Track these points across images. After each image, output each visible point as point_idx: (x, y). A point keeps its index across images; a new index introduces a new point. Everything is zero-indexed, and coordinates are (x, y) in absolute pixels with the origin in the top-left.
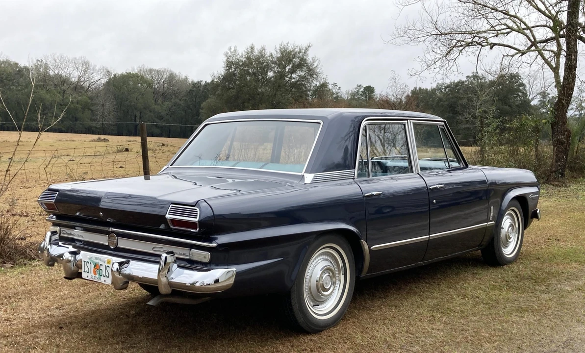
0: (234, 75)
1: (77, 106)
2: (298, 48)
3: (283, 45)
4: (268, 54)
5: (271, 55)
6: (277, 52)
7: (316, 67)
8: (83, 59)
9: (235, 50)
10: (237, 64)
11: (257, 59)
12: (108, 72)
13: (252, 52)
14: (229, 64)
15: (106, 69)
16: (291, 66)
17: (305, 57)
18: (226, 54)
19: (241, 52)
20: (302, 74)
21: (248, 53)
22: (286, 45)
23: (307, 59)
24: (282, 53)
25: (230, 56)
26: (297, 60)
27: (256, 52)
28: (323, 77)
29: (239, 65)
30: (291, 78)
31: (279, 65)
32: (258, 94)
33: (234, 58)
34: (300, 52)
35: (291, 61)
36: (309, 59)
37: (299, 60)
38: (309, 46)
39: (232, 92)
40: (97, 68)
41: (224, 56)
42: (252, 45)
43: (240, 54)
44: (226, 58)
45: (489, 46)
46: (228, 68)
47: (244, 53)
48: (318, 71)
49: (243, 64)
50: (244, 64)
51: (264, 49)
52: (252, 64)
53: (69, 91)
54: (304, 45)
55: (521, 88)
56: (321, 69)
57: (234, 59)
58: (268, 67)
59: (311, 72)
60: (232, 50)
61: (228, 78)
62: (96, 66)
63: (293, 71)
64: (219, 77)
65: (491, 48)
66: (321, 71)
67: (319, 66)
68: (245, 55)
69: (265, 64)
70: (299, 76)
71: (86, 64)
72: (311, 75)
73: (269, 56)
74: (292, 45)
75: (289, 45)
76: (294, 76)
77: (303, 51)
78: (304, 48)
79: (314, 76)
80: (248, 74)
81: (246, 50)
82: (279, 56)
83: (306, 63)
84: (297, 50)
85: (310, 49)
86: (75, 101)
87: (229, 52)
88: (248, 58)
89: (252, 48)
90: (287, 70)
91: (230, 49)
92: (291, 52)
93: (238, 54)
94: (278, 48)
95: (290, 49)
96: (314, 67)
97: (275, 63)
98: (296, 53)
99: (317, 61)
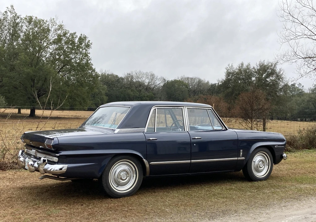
0: (231, 80)
1: (147, 98)
3: (261, 62)
4: (252, 67)
5: (254, 68)
6: (257, 66)
7: (282, 74)
8: (151, 73)
9: (232, 66)
10: (233, 74)
11: (245, 71)
12: (164, 79)
13: (242, 66)
14: (228, 74)
15: (163, 78)
16: (266, 74)
17: (275, 68)
19: (236, 67)
20: (274, 78)
21: (240, 67)
22: (263, 61)
24: (261, 66)
25: (229, 69)
27: (245, 66)
28: (286, 80)
30: (266, 81)
31: (259, 74)
33: (231, 70)
34: (272, 65)
35: (266, 71)
36: (278, 70)
37: (271, 71)
38: (277, 62)
39: (230, 90)
40: (158, 77)
42: (242, 62)
43: (235, 68)
44: (226, 70)
46: (227, 76)
48: (283, 76)
49: (236, 73)
51: (249, 64)
52: (242, 73)
53: (143, 90)
54: (275, 62)
59: (279, 77)
60: (230, 66)
61: (227, 81)
62: (158, 76)
63: (268, 76)
64: (222, 81)
66: (285, 76)
67: (284, 74)
68: (238, 68)
69: (250, 73)
71: (153, 75)
72: (279, 79)
74: (267, 62)
75: (265, 62)
76: (268, 80)
77: (274, 65)
78: (274, 64)
79: (281, 80)
80: (240, 79)
81: (238, 66)
82: (259, 68)
83: (275, 72)
84: (270, 64)
85: (278, 64)
86: (146, 95)
87: (228, 67)
88: (240, 70)
89: (242, 64)
90: (264, 76)
94: (258, 63)
95: (266, 64)
97: (256, 72)
98: (269, 66)
99: (283, 71)
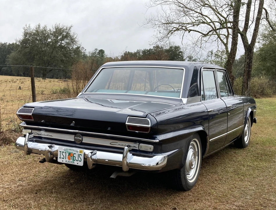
0: (29, 40)
2: (66, 27)
4: (48, 29)
6: (53, 28)
7: (76, 38)
9: (29, 26)
10: (30, 34)
11: (42, 32)
13: (39, 28)
14: (26, 34)
16: (61, 36)
17: (69, 32)
18: (24, 28)
19: (33, 27)
20: (68, 41)
21: (37, 28)
22: (58, 25)
23: (70, 33)
24: (56, 29)
25: (26, 30)
26: (65, 34)
27: (41, 28)
28: (79, 44)
29: (32, 35)
30: (61, 43)
31: (55, 36)
32: (43, 51)
34: (66, 29)
35: (61, 33)
36: (71, 34)
37: (66, 34)
38: (71, 26)
39: (27, 50)
41: (23, 29)
42: (39, 24)
43: (32, 29)
44: (24, 30)
45: (188, 31)
46: (25, 36)
47: (34, 28)
48: (76, 40)
50: (34, 34)
51: (46, 26)
52: (39, 35)
54: (69, 26)
55: (180, 54)
56: (78, 39)
57: (29, 31)
58: (48, 37)
59: (73, 40)
60: (27, 26)
61: (24, 42)
63: (62, 39)
64: (20, 41)
65: (189, 32)
67: (77, 37)
69: (46, 35)
70: (66, 42)
73: (49, 31)
74: (62, 25)
75: (60, 25)
76: (63, 42)
77: (68, 29)
78: (69, 27)
79: (74, 43)
80: (37, 40)
81: (35, 27)
82: (54, 31)
83: (69, 35)
84: (65, 28)
85: (72, 28)
87: (25, 27)
88: (37, 31)
89: (39, 26)
90: (59, 38)
91: (26, 26)
92: (61, 29)
93: (31, 29)
94: (54, 26)
95: (61, 27)
96: (74, 37)
97: (52, 35)
99: (76, 35)
